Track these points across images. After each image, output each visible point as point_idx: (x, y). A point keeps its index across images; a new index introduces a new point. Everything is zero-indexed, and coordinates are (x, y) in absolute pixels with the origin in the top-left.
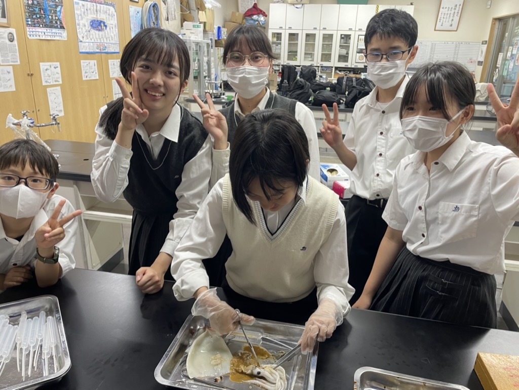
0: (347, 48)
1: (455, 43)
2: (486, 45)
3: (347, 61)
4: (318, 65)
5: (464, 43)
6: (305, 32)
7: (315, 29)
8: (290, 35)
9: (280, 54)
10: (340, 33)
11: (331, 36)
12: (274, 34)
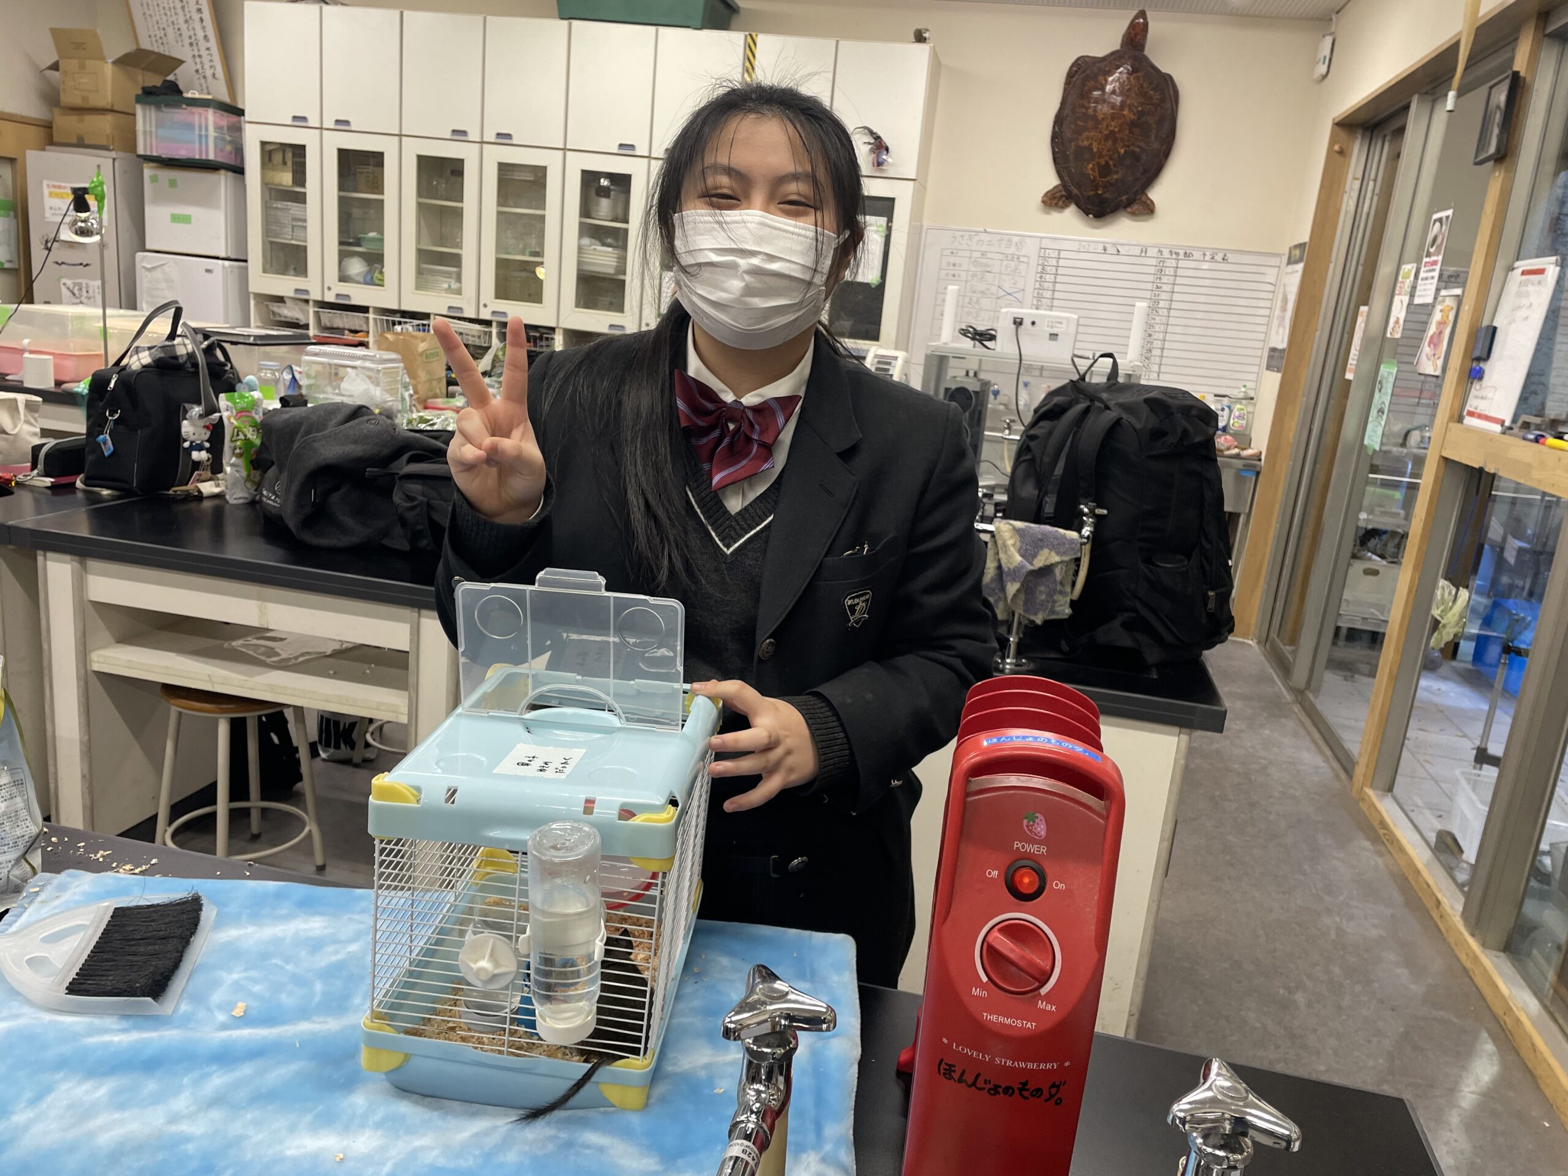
0: (617, 238)
1: (1153, 252)
2: (1300, 267)
3: (618, 306)
4: (485, 315)
5: (1197, 255)
6: (413, 149)
7: (459, 134)
8: (344, 155)
9: (304, 249)
10: (577, 164)
11: (539, 174)
12: (269, 151)
